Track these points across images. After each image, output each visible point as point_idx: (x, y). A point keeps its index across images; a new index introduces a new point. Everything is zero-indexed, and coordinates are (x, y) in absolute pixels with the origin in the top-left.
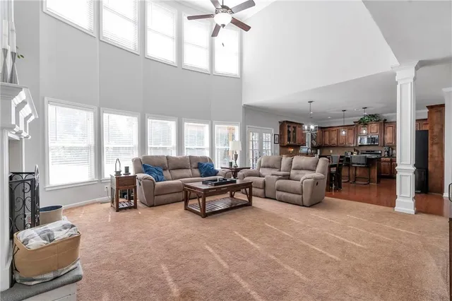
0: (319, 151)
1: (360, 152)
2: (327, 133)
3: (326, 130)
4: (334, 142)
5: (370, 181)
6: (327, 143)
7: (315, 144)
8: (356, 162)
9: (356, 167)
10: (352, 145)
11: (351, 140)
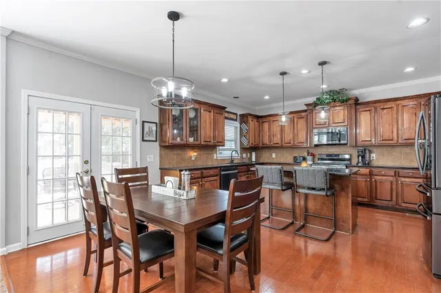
0: (254, 154)
1: (317, 157)
2: (266, 125)
3: (264, 120)
4: (277, 139)
5: (336, 224)
6: (266, 141)
7: (245, 143)
8: (306, 184)
9: (306, 196)
10: (305, 145)
11: (302, 136)
